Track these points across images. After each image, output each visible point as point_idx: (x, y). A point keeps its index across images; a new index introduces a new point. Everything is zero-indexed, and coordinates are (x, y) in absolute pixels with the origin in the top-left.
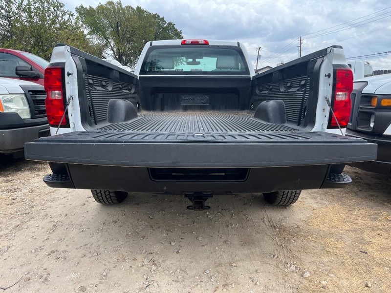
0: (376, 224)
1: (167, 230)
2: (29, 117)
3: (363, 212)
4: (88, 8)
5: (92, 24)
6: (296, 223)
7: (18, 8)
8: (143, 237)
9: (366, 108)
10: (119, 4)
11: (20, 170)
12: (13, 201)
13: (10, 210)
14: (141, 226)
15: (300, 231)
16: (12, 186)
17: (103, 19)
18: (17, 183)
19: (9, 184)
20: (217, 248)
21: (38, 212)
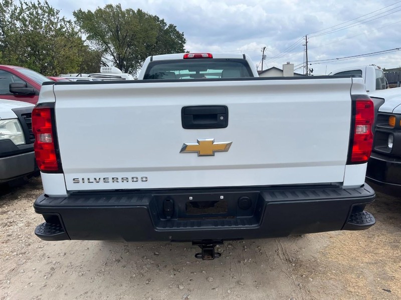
0: (398, 253)
1: (174, 270)
2: (23, 143)
3: (383, 238)
4: (86, 12)
5: (91, 29)
6: (312, 255)
7: (11, 17)
8: (149, 280)
9: (383, 127)
10: (119, 7)
11: (16, 198)
12: (9, 238)
13: (6, 249)
14: (146, 265)
15: (318, 265)
16: (8, 218)
17: (102, 23)
18: (13, 214)
19: (5, 216)
20: (229, 291)
21: (35, 251)
